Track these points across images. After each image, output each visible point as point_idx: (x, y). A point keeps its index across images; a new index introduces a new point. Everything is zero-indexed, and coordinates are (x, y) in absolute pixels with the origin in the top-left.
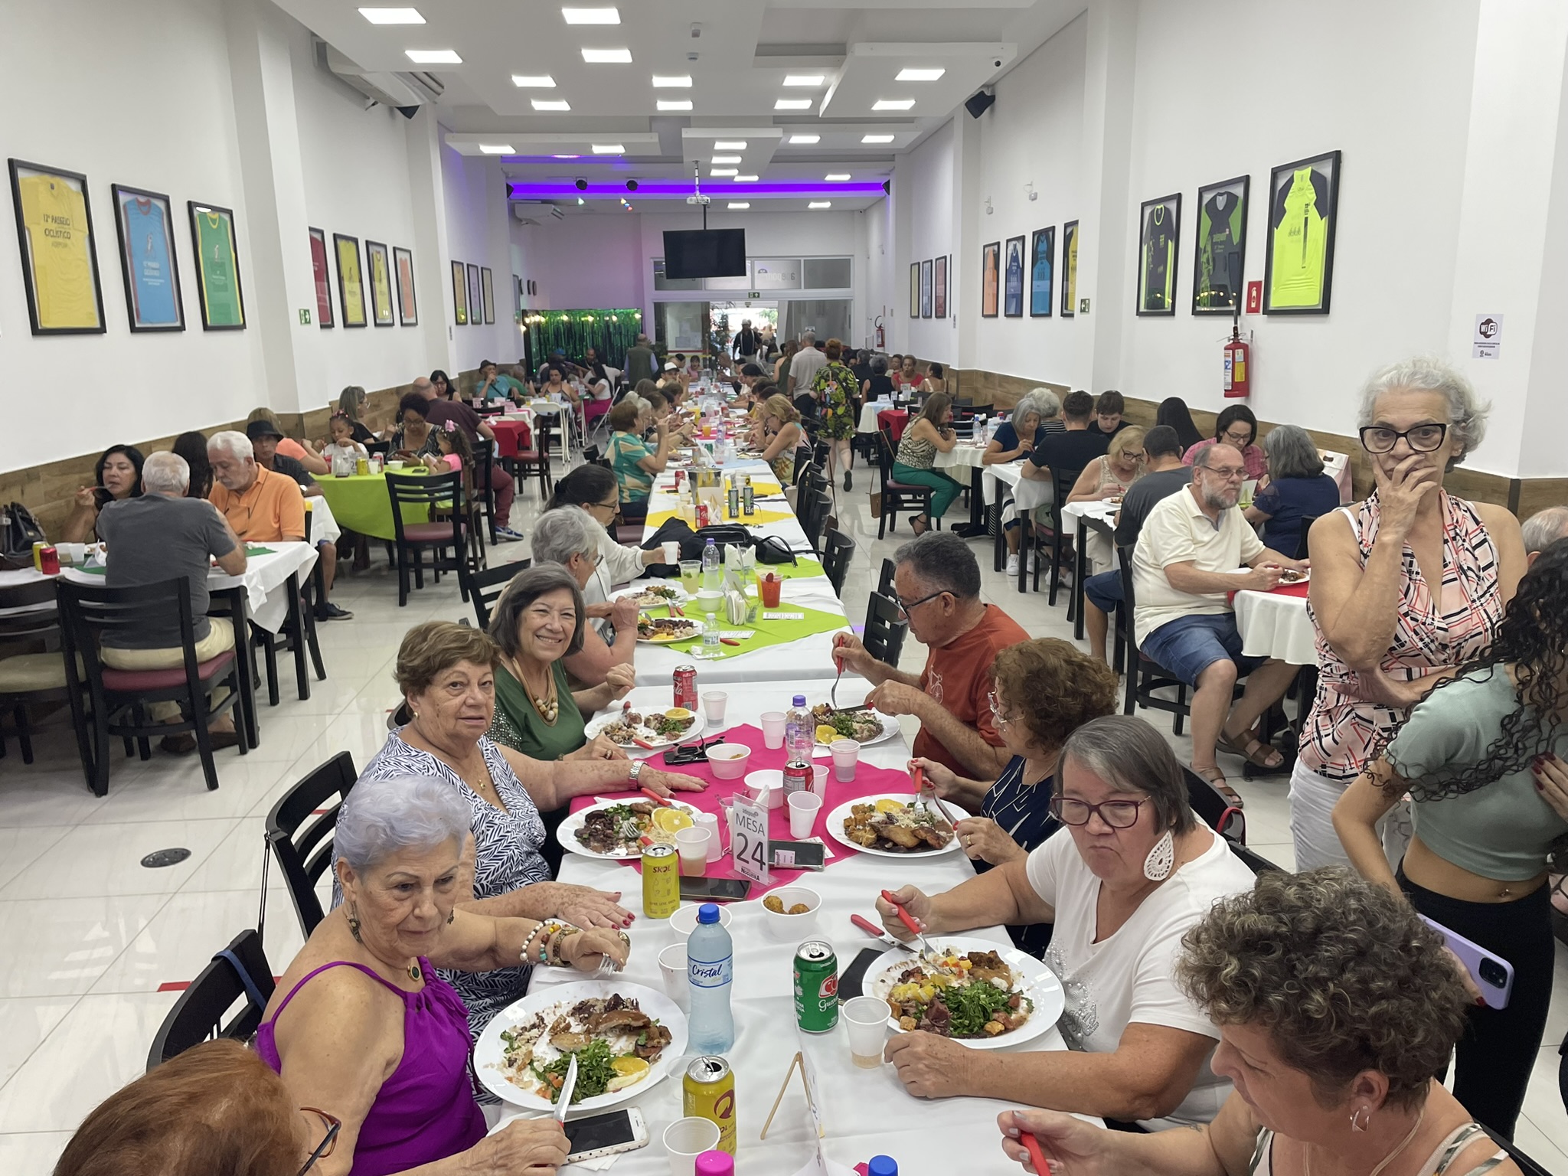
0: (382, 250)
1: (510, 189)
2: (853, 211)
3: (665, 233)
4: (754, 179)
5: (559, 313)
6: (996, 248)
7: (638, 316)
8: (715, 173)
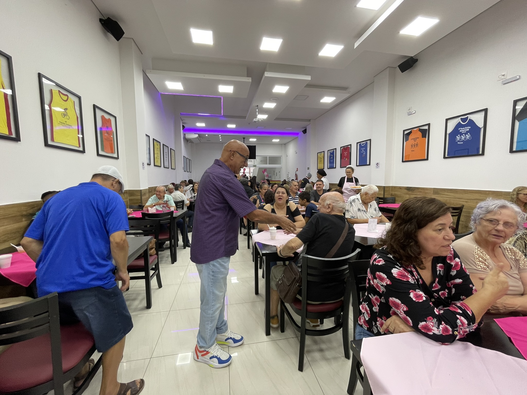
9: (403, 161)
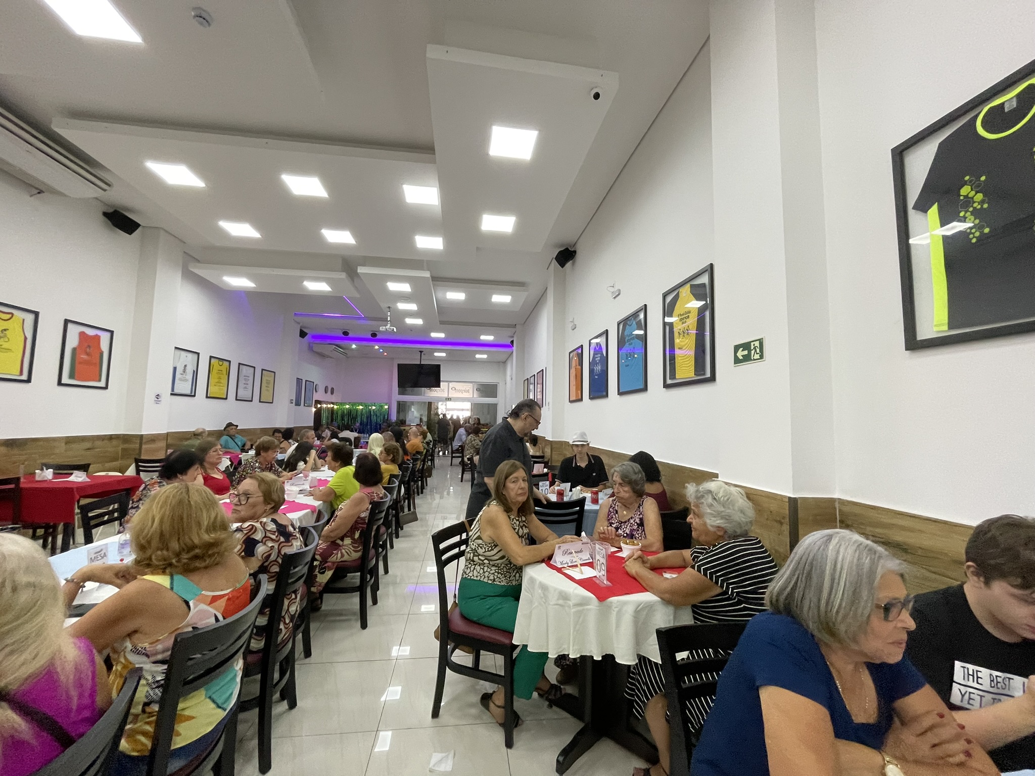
0: (24, 315)
1: (303, 334)
3: (398, 365)
4: (440, 335)
5: (345, 404)
6: (579, 350)
7: (386, 407)
8: (409, 321)
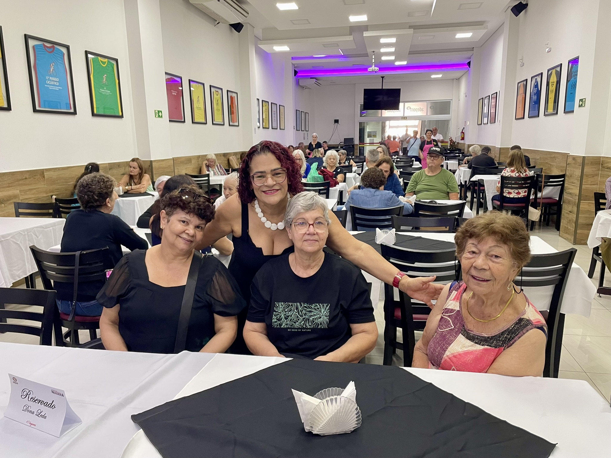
0: (220, 91)
1: (296, 73)
2: (453, 79)
3: (365, 90)
4: (404, 63)
6: (525, 83)
8: (384, 58)
9: (516, 119)
